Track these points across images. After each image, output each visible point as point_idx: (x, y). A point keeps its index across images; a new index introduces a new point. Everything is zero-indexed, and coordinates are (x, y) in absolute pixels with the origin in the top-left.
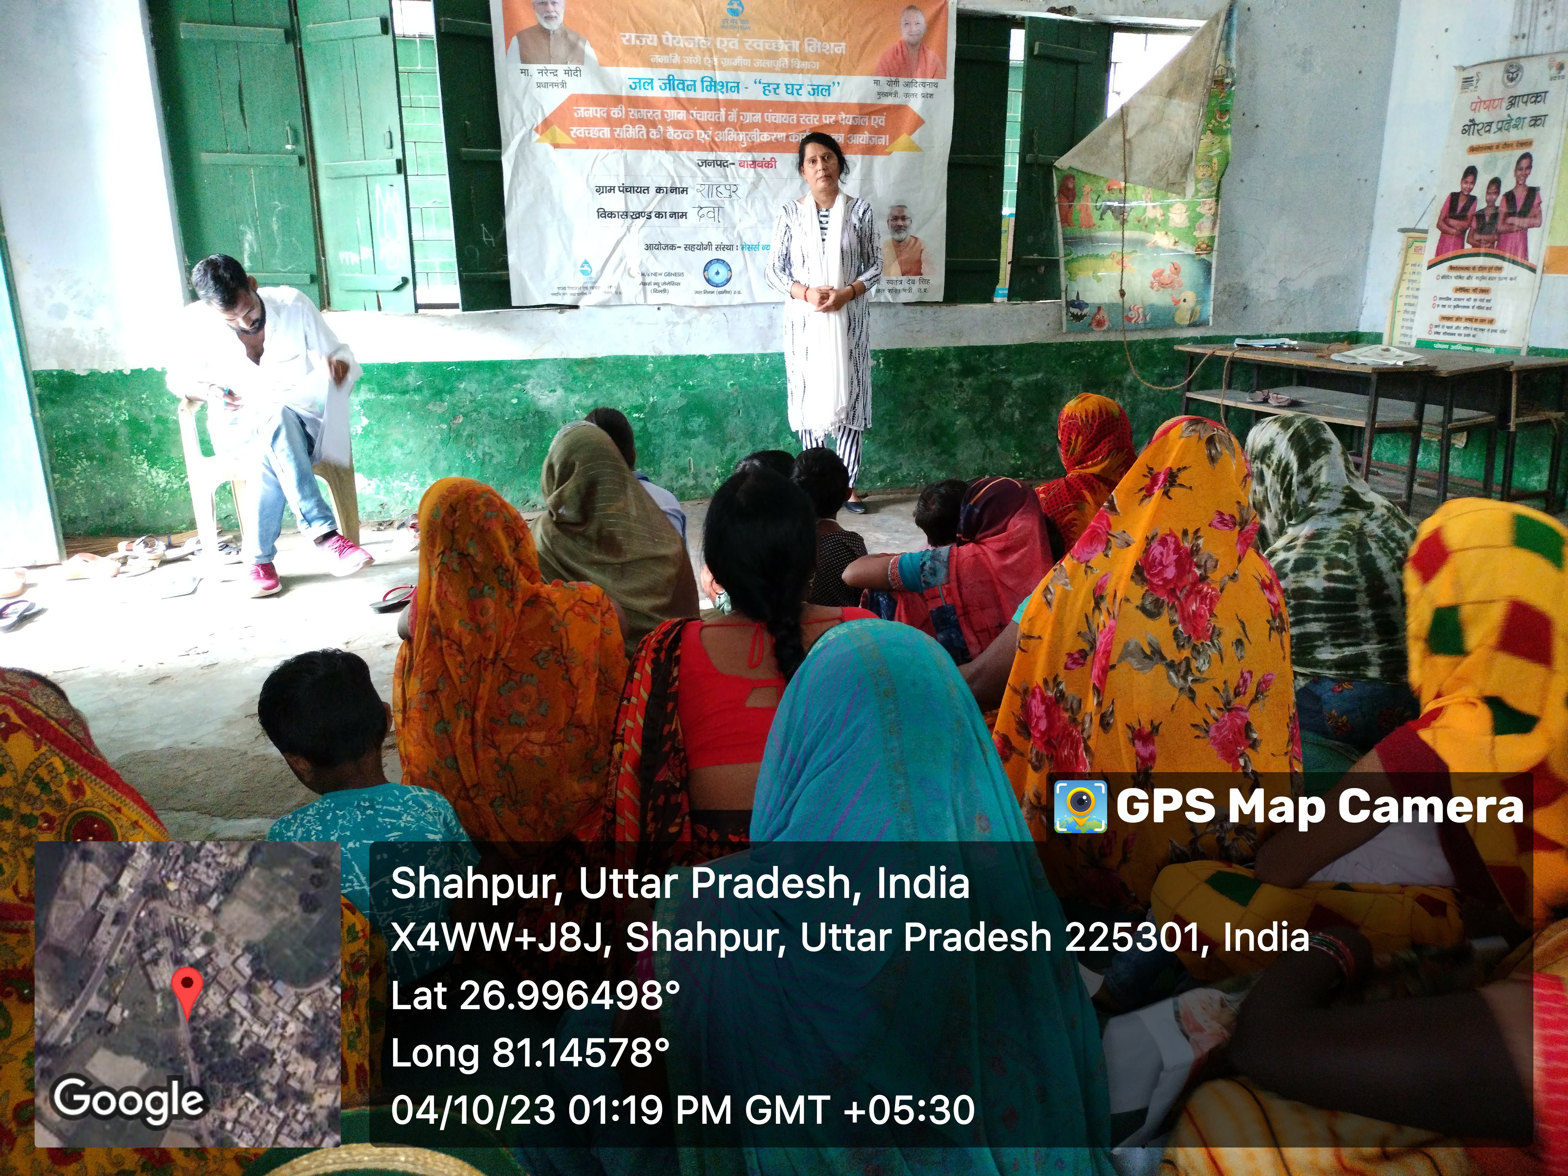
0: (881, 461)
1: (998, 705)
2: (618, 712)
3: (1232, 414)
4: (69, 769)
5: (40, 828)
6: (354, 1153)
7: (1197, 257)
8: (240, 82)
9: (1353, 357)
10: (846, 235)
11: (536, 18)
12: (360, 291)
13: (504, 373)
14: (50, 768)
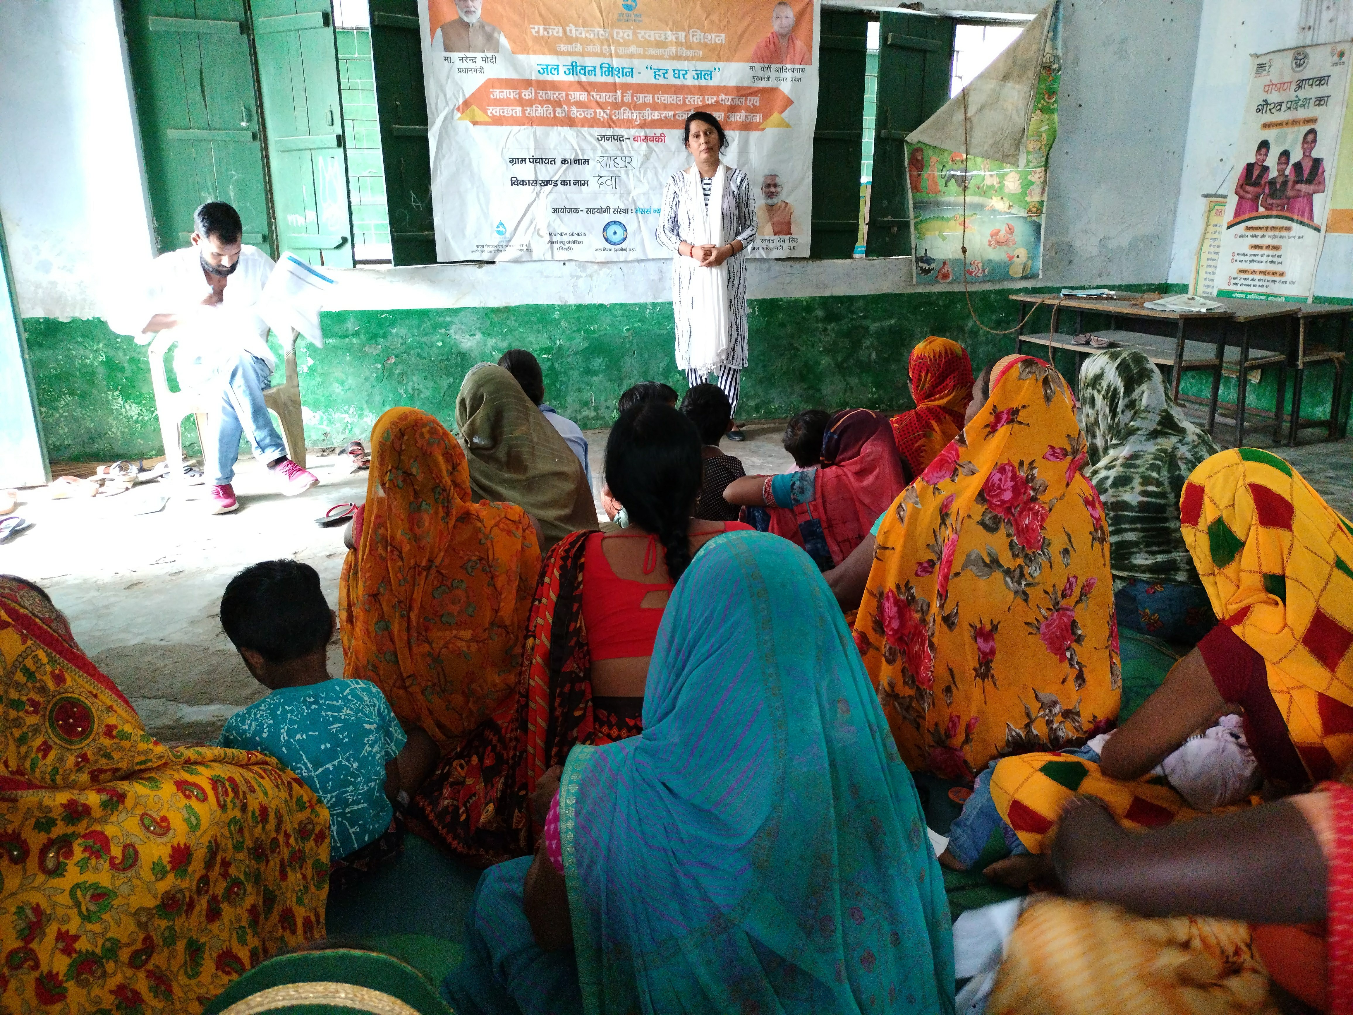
0: (756, 395)
1: (858, 606)
2: (530, 610)
3: (1059, 354)
4: (52, 661)
5: (27, 712)
6: (301, 991)
7: (1029, 219)
8: (201, 69)
9: (1164, 305)
10: (726, 200)
11: (457, 13)
12: (305, 249)
13: (430, 319)
14: (35, 660)
